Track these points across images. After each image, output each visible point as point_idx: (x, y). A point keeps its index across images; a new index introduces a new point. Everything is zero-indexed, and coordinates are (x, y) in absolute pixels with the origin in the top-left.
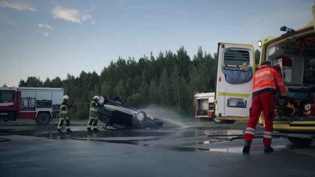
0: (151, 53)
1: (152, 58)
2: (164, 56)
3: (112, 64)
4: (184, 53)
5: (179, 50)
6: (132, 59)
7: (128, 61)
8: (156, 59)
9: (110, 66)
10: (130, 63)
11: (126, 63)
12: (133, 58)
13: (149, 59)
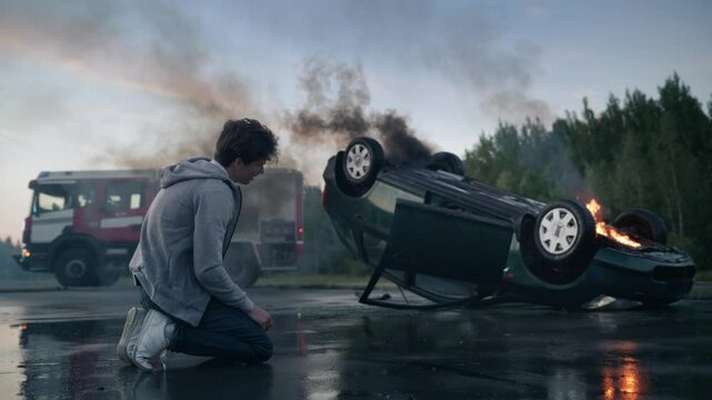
0: (585, 102)
1: (588, 113)
2: (622, 106)
3: (483, 140)
4: (681, 91)
5: (663, 85)
6: (533, 121)
7: (524, 130)
8: (597, 115)
9: (479, 147)
10: (529, 132)
11: (520, 133)
12: (538, 119)
13: (581, 118)
